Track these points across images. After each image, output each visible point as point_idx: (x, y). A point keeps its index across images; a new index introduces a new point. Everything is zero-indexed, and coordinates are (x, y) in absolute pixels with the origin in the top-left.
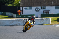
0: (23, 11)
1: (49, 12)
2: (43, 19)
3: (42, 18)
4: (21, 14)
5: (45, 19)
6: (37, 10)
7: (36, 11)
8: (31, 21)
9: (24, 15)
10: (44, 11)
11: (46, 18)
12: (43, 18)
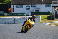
1: (39, 10)
4: (12, 12)
6: (28, 8)
7: (27, 9)
9: (15, 13)
10: (34, 9)
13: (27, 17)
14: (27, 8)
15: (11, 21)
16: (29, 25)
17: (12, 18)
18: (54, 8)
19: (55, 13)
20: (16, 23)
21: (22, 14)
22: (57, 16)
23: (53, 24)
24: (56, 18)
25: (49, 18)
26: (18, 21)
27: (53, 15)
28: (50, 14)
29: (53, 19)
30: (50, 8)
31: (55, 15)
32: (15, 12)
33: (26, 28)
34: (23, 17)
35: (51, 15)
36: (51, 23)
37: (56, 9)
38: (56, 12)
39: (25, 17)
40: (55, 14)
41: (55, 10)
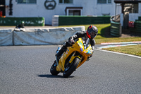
0: (13, 8)
1: (80, 11)
2: (64, 30)
3: (62, 27)
4: (7, 15)
6: (50, 5)
7: (47, 8)
9: (15, 19)
10: (67, 8)
11: (71, 27)
12: (65, 28)
13: (48, 28)
14: (47, 4)
15: (3, 38)
17: (6, 32)
18: (121, 7)
19: (122, 19)
21: (34, 21)
22: (128, 28)
23: (117, 50)
24: (125, 34)
25: (107, 34)
26: (23, 38)
27: (118, 25)
28: (109, 22)
29: (117, 36)
30: (110, 5)
31: (122, 25)
32: (14, 15)
33: (70, 62)
34: (37, 28)
35: (112, 24)
36: (112, 46)
37: (126, 8)
38: (126, 18)
39: (41, 28)
40: (122, 23)
41: (123, 12)
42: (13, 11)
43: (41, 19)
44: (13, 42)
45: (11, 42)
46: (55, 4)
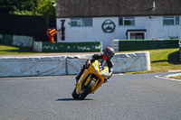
0: (65, 32)
1: (143, 34)
3: (123, 53)
4: (59, 40)
5: (133, 56)
6: (108, 28)
7: (105, 31)
8: (102, 63)
9: (68, 44)
10: (128, 31)
12: (127, 53)
14: (105, 27)
15: (54, 67)
16: (95, 76)
17: (58, 59)
20: (72, 73)
21: (91, 46)
25: (175, 60)
30: (178, 27)
32: (67, 40)
33: (86, 84)
42: (66, 35)
43: (98, 44)
44: (67, 71)
45: (64, 71)
46: (115, 26)
